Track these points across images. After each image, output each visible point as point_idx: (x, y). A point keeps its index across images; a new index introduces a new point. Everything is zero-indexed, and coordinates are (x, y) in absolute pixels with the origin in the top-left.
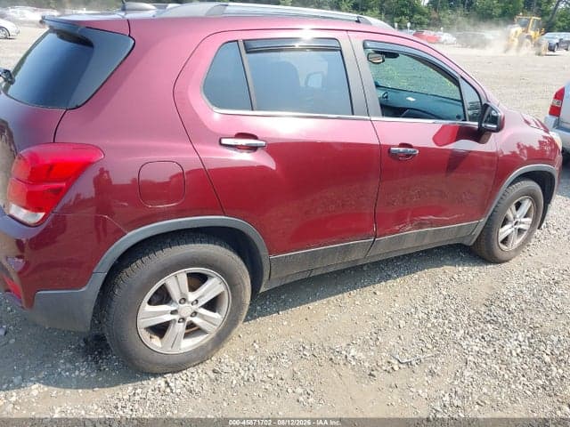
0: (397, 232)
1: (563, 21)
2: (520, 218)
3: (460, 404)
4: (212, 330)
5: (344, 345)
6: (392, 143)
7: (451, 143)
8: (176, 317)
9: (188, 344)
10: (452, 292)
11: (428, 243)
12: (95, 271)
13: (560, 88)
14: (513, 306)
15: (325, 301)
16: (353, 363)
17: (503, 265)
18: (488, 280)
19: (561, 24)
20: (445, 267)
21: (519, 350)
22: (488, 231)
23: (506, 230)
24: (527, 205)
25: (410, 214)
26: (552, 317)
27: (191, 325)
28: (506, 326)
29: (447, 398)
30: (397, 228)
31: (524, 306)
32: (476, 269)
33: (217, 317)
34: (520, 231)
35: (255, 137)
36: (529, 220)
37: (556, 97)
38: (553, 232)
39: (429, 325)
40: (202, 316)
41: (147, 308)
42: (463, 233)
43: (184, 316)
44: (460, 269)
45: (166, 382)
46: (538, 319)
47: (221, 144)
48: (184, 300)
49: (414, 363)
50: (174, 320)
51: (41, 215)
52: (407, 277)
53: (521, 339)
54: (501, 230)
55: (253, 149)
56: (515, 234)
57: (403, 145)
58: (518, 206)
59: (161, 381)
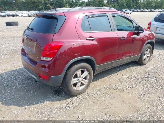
0: (123, 58)
1: (143, 5)
2: (147, 53)
3: (145, 94)
4: (86, 84)
5: (115, 86)
6: (121, 37)
7: (132, 36)
8: (79, 81)
9: (81, 88)
10: (135, 72)
11: (129, 61)
12: (64, 70)
13: (150, 22)
14: (150, 74)
15: (106, 77)
16: (118, 89)
17: (145, 65)
18: (142, 69)
19: (142, 6)
20: (132, 67)
21: (154, 82)
22: (141, 57)
23: (145, 57)
24: (149, 50)
25: (125, 53)
26: (160, 75)
27: (81, 83)
28: (150, 78)
29: (142, 93)
30: (122, 57)
31: (153, 73)
32: (139, 67)
33: (87, 81)
34: (148, 57)
35: (93, 37)
36: (149, 54)
37: (149, 25)
38: (154, 57)
39: (133, 80)
40: (84, 81)
41: (73, 79)
42: (136, 58)
43: (80, 81)
44: (135, 67)
45: (77, 97)
46: (157, 76)
47: (86, 39)
48: (80, 77)
49: (132, 87)
50: (78, 82)
51: (52, 58)
52: (124, 70)
53: (154, 80)
54: (144, 57)
55: (93, 40)
56: (147, 58)
57: (123, 37)
58: (147, 50)
59: (76, 97)
